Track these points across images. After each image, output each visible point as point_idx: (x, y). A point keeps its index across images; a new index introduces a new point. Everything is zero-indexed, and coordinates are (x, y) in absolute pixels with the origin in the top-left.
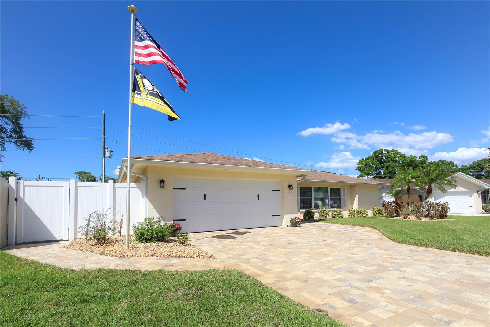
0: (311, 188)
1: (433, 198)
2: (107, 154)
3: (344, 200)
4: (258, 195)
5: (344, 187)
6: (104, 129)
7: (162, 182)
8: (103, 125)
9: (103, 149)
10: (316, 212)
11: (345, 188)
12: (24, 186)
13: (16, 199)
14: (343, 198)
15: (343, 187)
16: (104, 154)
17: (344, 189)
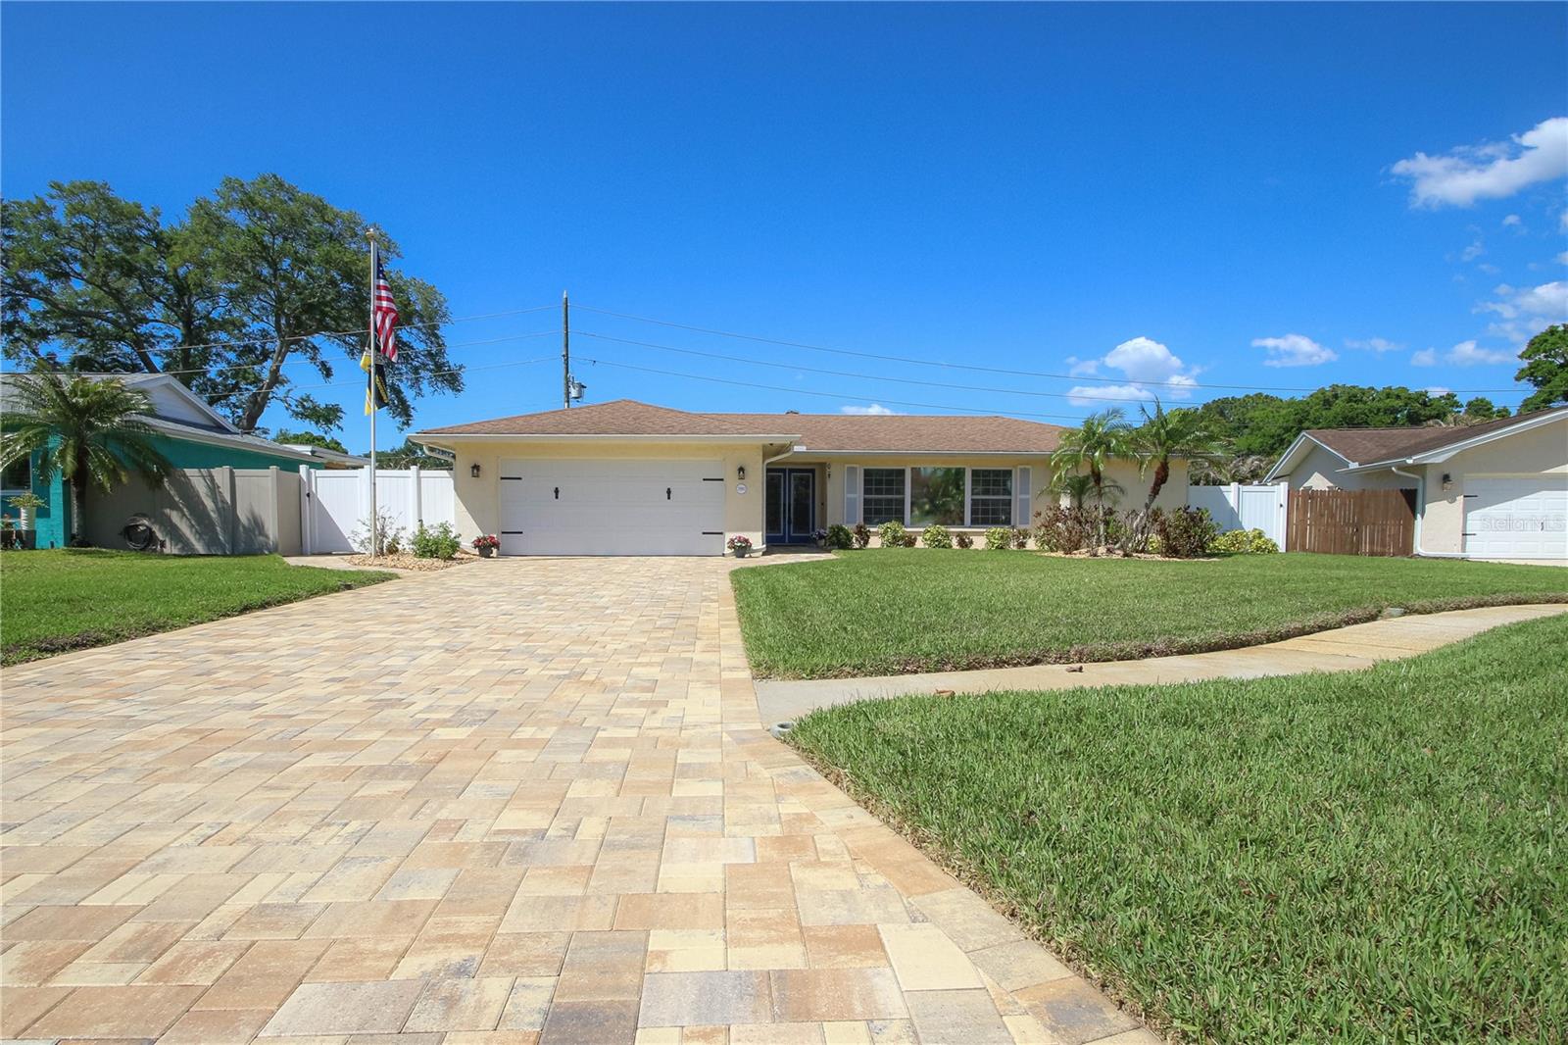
0: (902, 472)
1: (1460, 499)
2: (574, 393)
3: (1025, 504)
4: (669, 489)
5: (1027, 464)
6: (567, 334)
7: (476, 467)
8: (563, 326)
9: (563, 381)
10: (876, 534)
11: (1028, 470)
12: (316, 478)
13: (308, 495)
14: (1020, 497)
15: (1022, 467)
16: (568, 393)
17: (1026, 472)
